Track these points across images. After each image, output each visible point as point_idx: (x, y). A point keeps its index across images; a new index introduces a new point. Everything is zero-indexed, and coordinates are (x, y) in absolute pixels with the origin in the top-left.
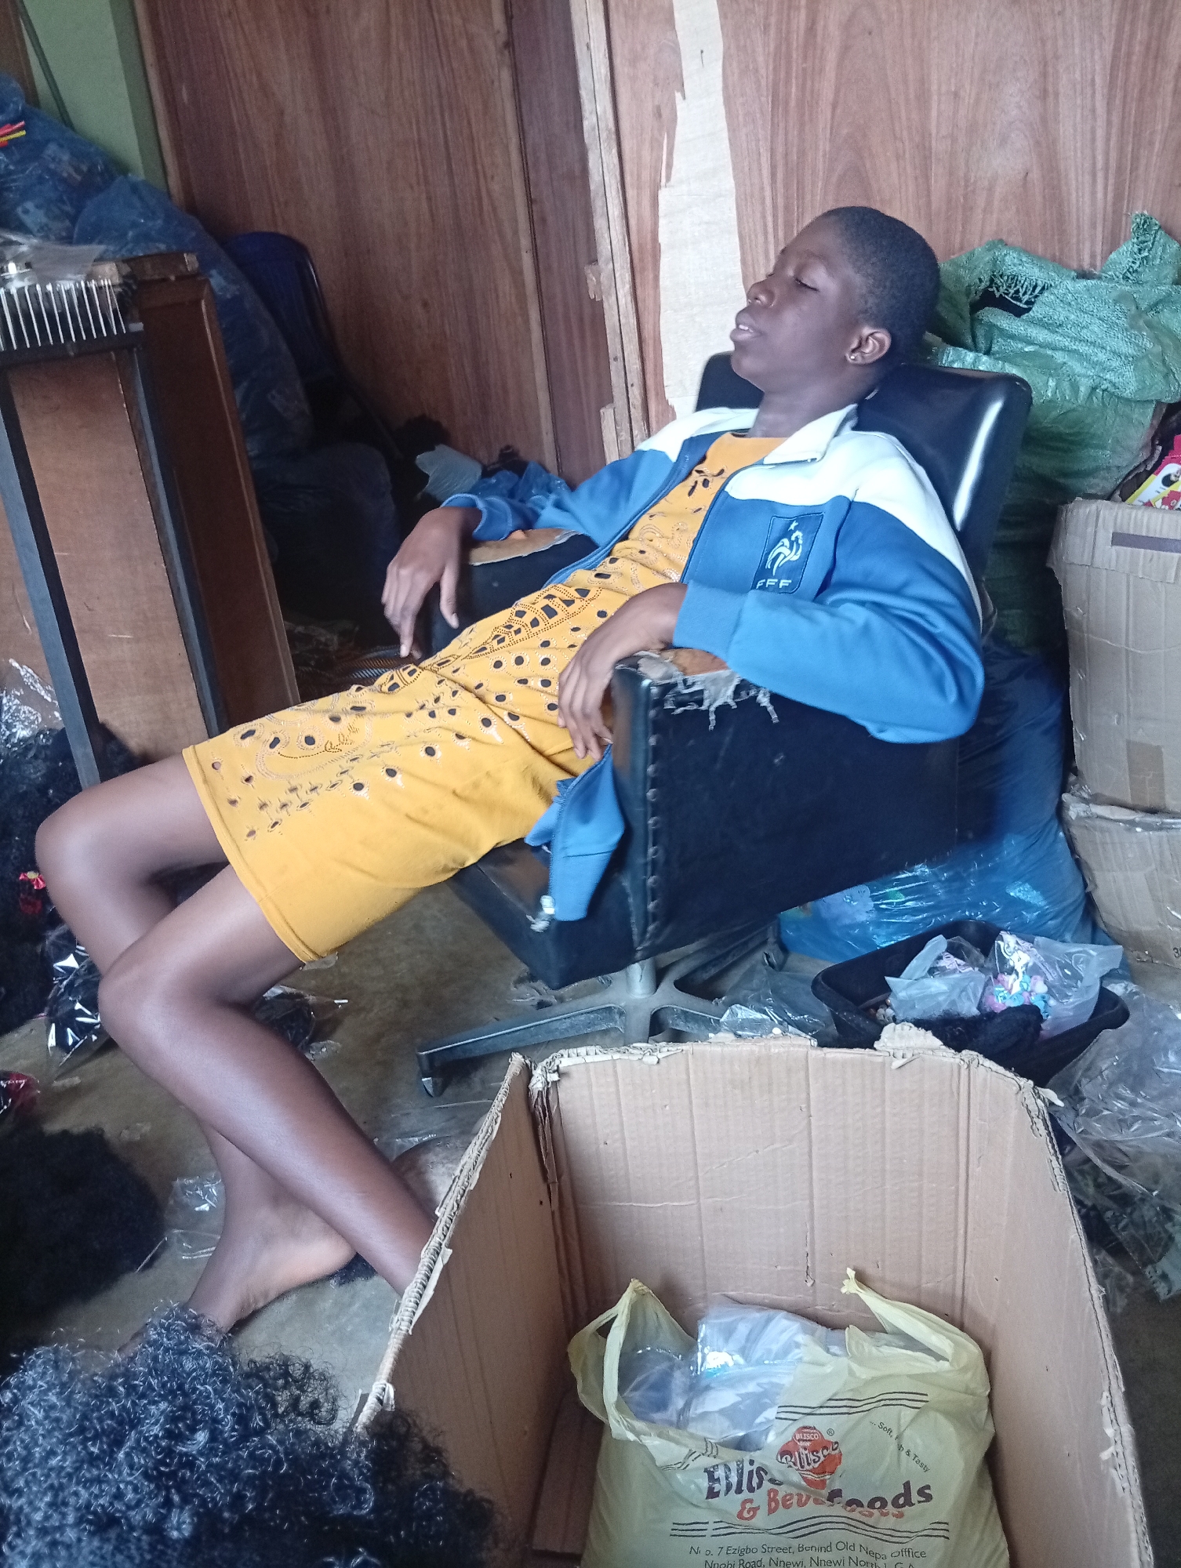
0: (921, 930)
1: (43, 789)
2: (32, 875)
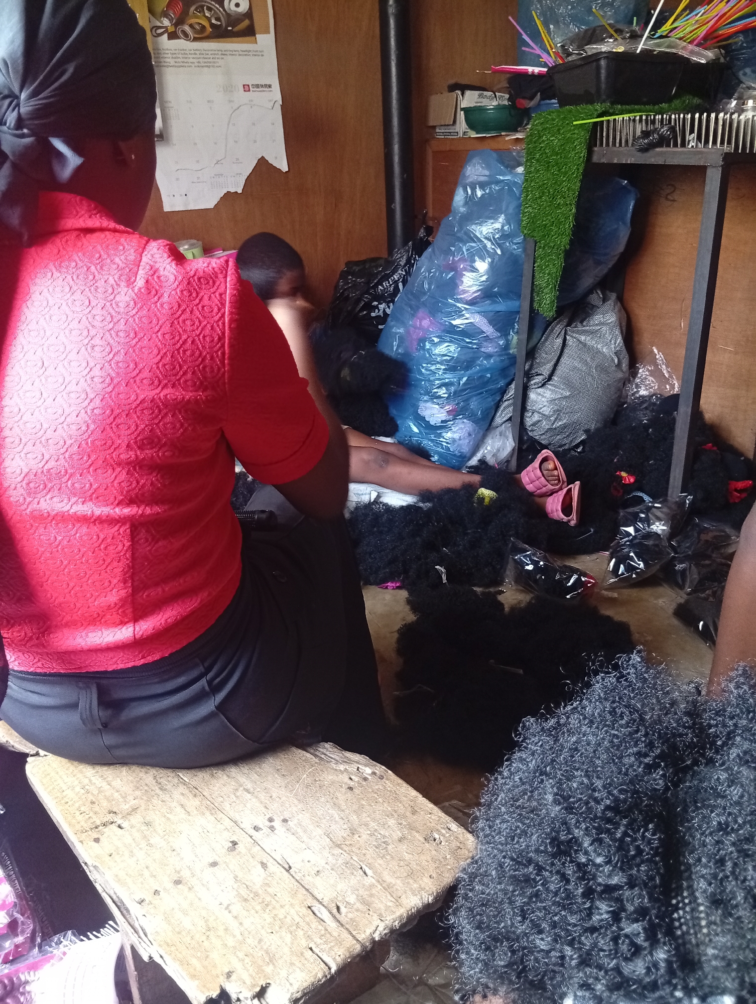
1: (646, 427)
2: (624, 474)
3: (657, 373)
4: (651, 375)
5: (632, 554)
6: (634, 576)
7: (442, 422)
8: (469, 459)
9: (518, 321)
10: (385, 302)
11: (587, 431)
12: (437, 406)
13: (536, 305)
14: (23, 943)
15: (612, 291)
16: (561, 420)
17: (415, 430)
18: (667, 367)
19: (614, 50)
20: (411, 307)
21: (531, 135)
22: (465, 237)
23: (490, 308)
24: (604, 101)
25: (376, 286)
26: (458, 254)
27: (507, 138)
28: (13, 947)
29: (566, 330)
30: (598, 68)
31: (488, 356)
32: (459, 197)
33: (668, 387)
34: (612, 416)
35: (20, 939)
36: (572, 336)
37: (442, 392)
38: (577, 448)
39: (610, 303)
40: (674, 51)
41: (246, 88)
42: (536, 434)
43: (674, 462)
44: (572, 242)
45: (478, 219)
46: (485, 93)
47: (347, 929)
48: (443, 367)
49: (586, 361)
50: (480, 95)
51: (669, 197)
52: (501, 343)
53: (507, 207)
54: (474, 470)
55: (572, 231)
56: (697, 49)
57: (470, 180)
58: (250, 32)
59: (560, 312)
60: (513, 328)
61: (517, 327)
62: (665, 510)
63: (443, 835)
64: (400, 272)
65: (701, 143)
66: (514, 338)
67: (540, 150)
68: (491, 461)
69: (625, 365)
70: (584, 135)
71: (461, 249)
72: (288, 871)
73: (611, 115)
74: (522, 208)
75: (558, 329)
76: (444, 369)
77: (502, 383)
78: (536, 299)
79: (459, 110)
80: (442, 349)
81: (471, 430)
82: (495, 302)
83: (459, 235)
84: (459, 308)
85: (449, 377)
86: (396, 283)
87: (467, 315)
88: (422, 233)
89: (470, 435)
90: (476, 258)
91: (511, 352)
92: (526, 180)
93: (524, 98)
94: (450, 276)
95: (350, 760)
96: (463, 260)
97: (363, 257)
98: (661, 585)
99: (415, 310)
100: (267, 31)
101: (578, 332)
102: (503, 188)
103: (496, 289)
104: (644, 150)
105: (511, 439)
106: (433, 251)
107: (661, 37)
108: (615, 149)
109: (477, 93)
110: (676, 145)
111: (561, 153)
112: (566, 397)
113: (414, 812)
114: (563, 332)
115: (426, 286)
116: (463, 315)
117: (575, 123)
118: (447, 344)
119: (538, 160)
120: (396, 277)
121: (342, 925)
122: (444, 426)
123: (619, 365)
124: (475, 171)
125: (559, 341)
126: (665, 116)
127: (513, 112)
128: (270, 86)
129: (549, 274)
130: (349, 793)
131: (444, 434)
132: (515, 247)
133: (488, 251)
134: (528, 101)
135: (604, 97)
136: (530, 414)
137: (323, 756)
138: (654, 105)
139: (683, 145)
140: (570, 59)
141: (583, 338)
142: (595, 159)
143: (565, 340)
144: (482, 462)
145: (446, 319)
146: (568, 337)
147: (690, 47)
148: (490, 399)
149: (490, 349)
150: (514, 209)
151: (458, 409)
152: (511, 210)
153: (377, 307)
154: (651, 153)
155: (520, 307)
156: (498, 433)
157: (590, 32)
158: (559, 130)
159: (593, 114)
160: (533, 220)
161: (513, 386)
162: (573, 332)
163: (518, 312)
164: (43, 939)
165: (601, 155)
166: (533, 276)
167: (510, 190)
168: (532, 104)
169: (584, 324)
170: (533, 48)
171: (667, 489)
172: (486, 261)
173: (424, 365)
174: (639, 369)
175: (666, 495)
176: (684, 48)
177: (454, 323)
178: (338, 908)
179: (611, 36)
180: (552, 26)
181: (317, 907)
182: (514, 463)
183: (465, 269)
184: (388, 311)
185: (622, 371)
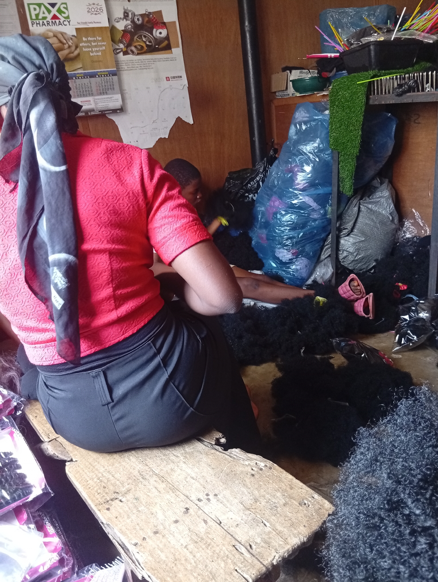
1: (412, 256)
2: (400, 284)
3: (416, 224)
4: (412, 225)
5: (409, 332)
6: (411, 344)
7: (290, 260)
8: (307, 280)
9: (331, 199)
10: (252, 193)
11: (376, 260)
12: (286, 251)
13: (341, 189)
14: (68, 572)
15: (385, 178)
16: (360, 255)
17: (274, 265)
18: (422, 220)
19: (378, 40)
20: (268, 195)
21: (333, 92)
22: (297, 153)
23: (314, 192)
24: (374, 69)
25: (247, 184)
26: (293, 163)
27: (318, 95)
28: (62, 574)
29: (359, 202)
30: (370, 50)
31: (315, 220)
32: (292, 131)
33: (423, 231)
34: (390, 250)
35: (66, 569)
36: (364, 206)
37: (288, 242)
38: (371, 271)
39: (385, 185)
40: (413, 37)
41: (168, 79)
42: (345, 264)
43: (430, 275)
44: (360, 151)
45: (304, 142)
46: (304, 71)
47: (257, 558)
48: (288, 228)
49: (373, 219)
50: (300, 72)
51: (416, 121)
52: (322, 212)
53: (321, 135)
54: (310, 287)
55: (360, 145)
56: (427, 35)
57: (298, 120)
58: (168, 48)
59: (356, 192)
60: (328, 203)
61: (330, 202)
62: (427, 304)
63: (310, 501)
64: (260, 175)
65: (433, 88)
66: (329, 209)
67: (338, 100)
68: (320, 281)
69: (396, 221)
70: (364, 89)
71: (295, 160)
72: (219, 525)
73: (379, 77)
74: (330, 134)
75: (355, 201)
76: (289, 229)
77: (323, 235)
78: (341, 185)
79: (289, 81)
80: (287, 218)
81: (307, 263)
82: (317, 189)
83: (293, 152)
84: (296, 193)
85: (292, 234)
86: (258, 182)
87: (301, 197)
88: (272, 152)
89: (306, 266)
90: (304, 164)
91: (328, 217)
92: (331, 118)
93: (327, 71)
94: (289, 175)
95: (251, 458)
96: (297, 166)
97: (238, 169)
98: (427, 349)
99: (270, 196)
100: (178, 46)
101: (367, 203)
102: (318, 123)
103: (317, 181)
104: (400, 95)
105: (331, 268)
106: (279, 162)
107: (405, 30)
108: (382, 96)
109: (299, 71)
110: (418, 91)
111: (351, 101)
112: (363, 241)
113: (291, 488)
114: (358, 203)
115: (276, 183)
116: (298, 197)
117: (358, 83)
118: (290, 215)
119: (337, 106)
120: (258, 179)
121: (254, 556)
122: (291, 262)
123: (393, 220)
124: (301, 115)
125: (356, 209)
126: (411, 75)
127: (320, 80)
128: (181, 77)
129: (348, 170)
130: (252, 478)
131: (291, 267)
132: (326, 156)
133: (311, 160)
134: (329, 73)
135: (374, 67)
136: (341, 252)
137: (235, 457)
138: (404, 69)
139: (423, 90)
140: (352, 47)
141: (370, 206)
142: (371, 102)
143: (359, 208)
144: (315, 281)
145: (289, 200)
146: (361, 206)
147: (423, 34)
148: (317, 245)
149: (315, 216)
150: (325, 135)
151: (299, 252)
152: (323, 135)
153: (248, 196)
154: (404, 96)
155: (332, 190)
156: (323, 264)
157: (363, 31)
158: (348, 88)
159: (368, 77)
160: (336, 140)
161: (330, 236)
162: (364, 203)
163: (331, 194)
164: (79, 570)
165: (375, 100)
166: (339, 172)
167: (322, 124)
168: (331, 74)
169: (370, 198)
170: (330, 43)
171: (427, 292)
172: (310, 166)
173: (277, 228)
174: (405, 222)
175: (427, 295)
176: (419, 35)
177: (294, 202)
178: (251, 546)
179: (376, 32)
180: (340, 30)
181: (238, 546)
182: (333, 281)
183: (298, 171)
184: (255, 198)
185: (395, 224)
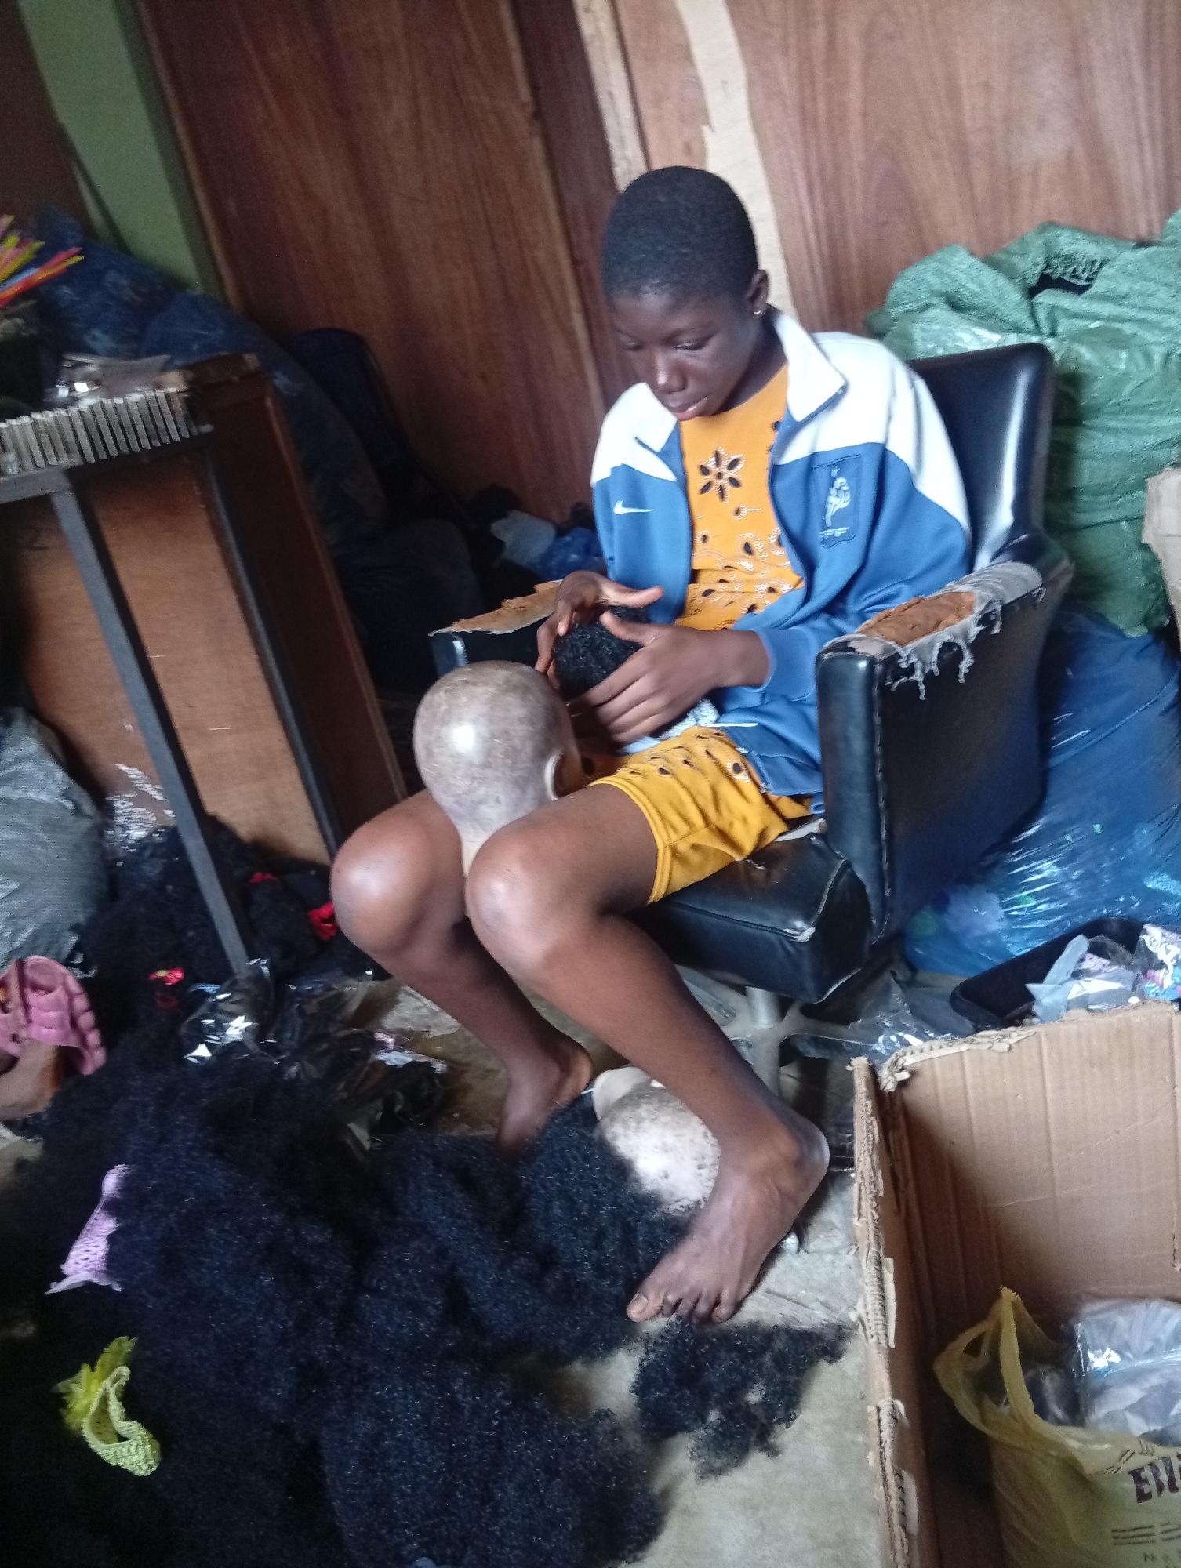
0: (1057, 933)
2: (162, 973)
3: (142, 799)
4: (136, 805)
11: (75, 928)
15: (15, 707)
16: (23, 930)
18: (153, 785)
33: (169, 811)
34: (105, 887)
38: (76, 959)
49: (21, 825)
62: (237, 997)
69: (88, 807)
123: (78, 811)
171: (229, 963)
174: (114, 802)
175: (231, 974)
185: (88, 817)
